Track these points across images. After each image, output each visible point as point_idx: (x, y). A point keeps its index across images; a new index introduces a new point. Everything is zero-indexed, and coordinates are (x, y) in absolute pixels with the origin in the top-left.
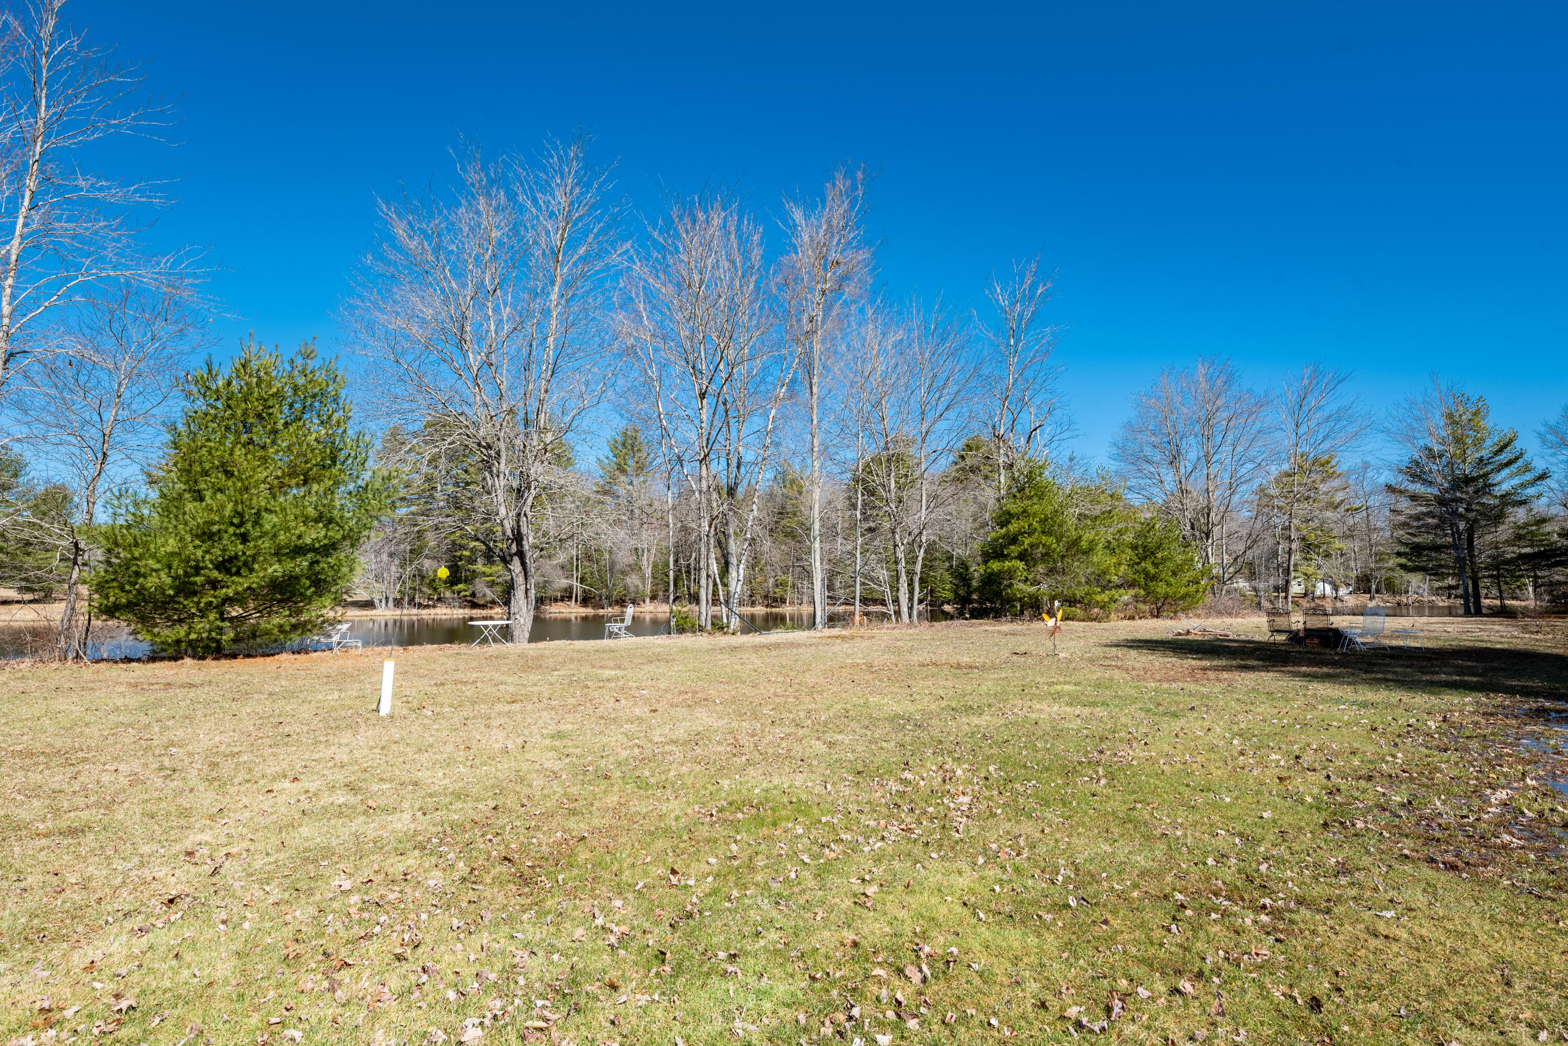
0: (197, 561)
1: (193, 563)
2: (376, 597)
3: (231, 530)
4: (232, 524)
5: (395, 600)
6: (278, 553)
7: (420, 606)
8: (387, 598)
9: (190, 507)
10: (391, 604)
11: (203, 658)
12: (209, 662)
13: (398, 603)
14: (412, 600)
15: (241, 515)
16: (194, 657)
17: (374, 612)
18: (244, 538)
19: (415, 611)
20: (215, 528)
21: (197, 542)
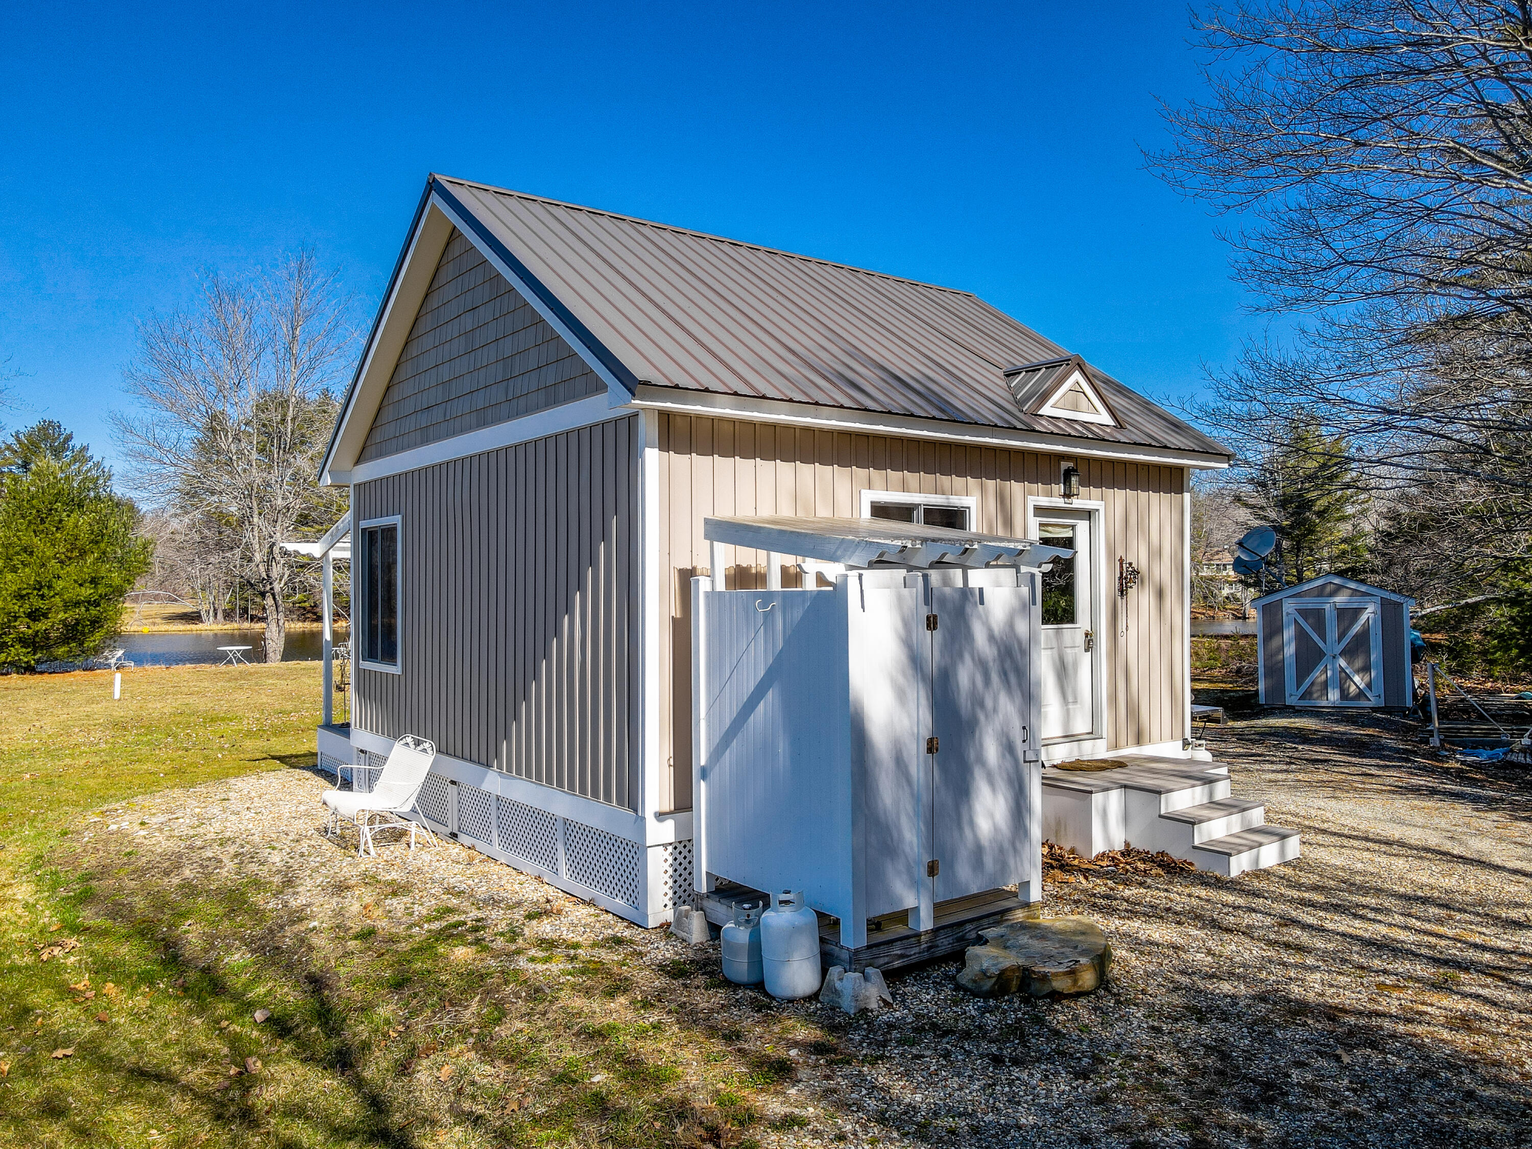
0: (15, 613)
1: (13, 614)
2: (204, 608)
3: (35, 592)
4: (35, 589)
5: (224, 611)
6: (66, 608)
7: (253, 618)
8: (215, 610)
9: (9, 576)
10: (220, 615)
11: (25, 673)
12: (27, 676)
13: (228, 615)
14: (245, 610)
15: (39, 583)
16: (18, 673)
17: (200, 626)
18: (42, 597)
19: (246, 625)
20: (24, 592)
21: (15, 601)
